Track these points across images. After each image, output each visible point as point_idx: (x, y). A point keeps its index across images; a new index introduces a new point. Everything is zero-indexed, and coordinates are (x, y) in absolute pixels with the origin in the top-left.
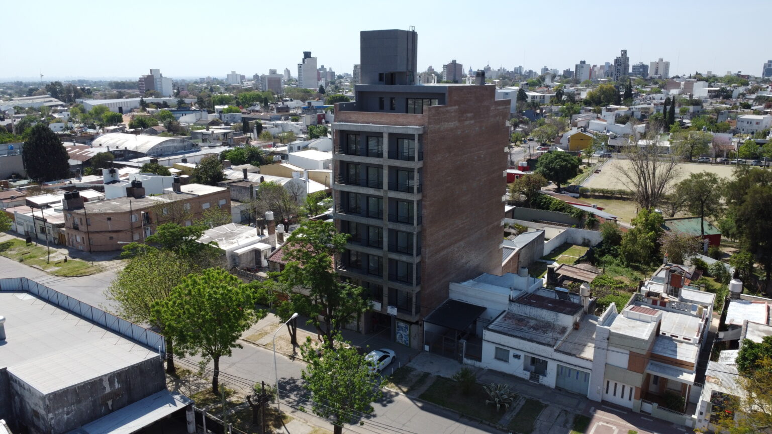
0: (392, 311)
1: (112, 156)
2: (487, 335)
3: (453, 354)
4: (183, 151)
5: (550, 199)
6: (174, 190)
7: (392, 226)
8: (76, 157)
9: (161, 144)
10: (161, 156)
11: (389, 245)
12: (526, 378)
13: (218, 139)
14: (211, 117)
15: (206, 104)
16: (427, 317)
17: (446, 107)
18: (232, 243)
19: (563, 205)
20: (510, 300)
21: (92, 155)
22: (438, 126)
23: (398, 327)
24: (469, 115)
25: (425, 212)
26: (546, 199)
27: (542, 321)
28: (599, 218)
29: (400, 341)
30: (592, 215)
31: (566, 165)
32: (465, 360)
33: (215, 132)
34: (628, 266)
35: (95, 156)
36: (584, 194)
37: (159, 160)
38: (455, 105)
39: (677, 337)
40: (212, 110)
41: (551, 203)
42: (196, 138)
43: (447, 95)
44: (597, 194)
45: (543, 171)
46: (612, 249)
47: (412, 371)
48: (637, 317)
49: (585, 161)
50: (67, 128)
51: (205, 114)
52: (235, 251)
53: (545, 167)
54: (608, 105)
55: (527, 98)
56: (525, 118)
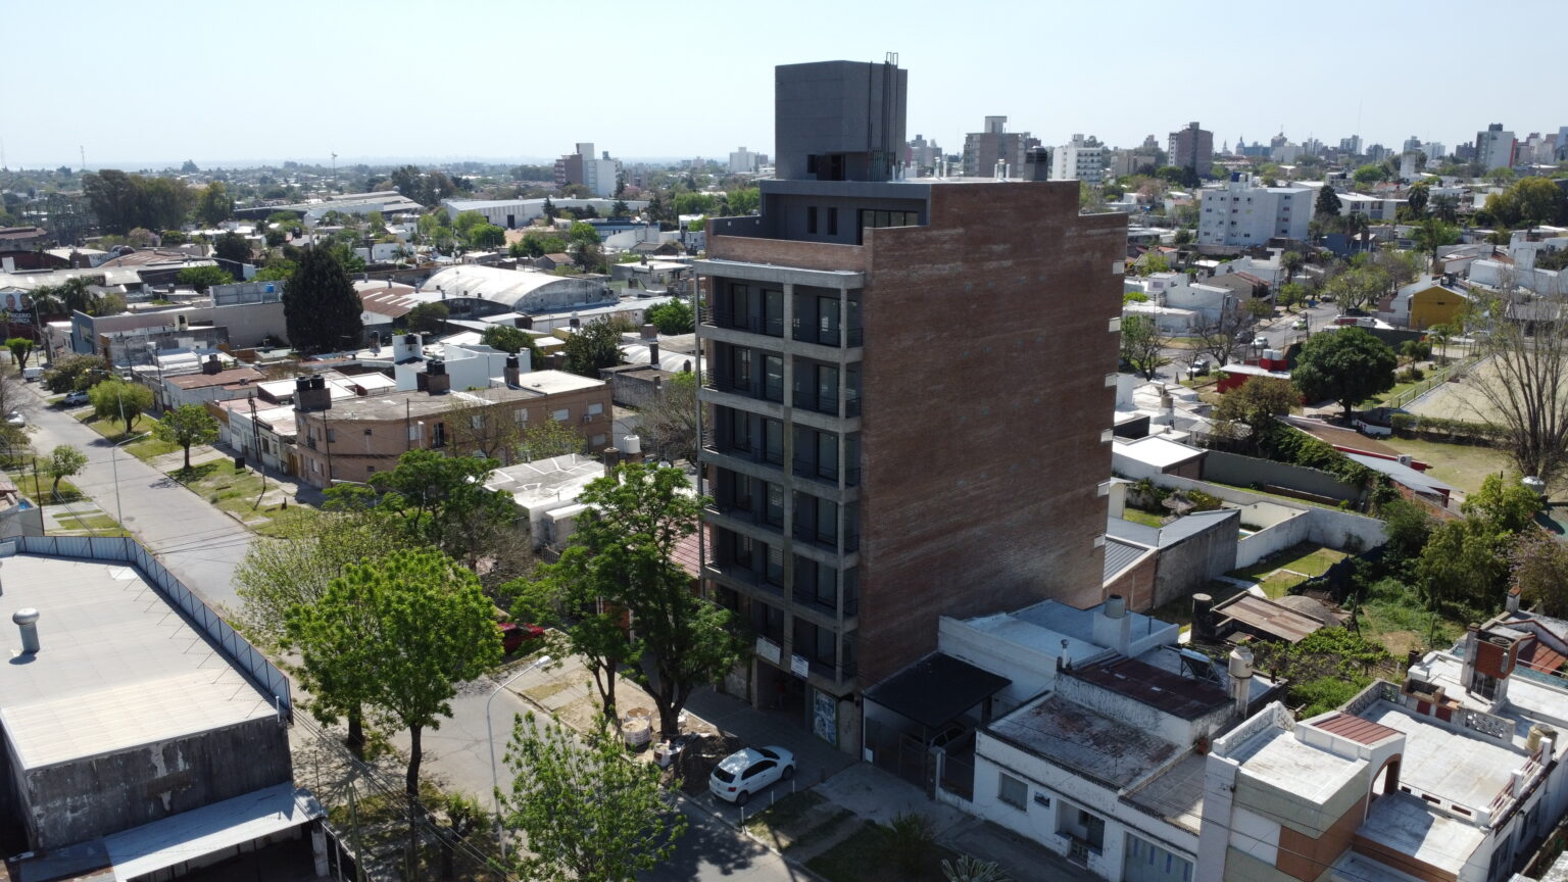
0: (800, 667)
1: (446, 310)
2: (985, 743)
3: (918, 776)
4: (584, 304)
5: (1301, 437)
6: (507, 381)
7: (798, 484)
8: (382, 309)
9: (542, 288)
10: (541, 311)
11: (794, 524)
12: (1061, 853)
13: (661, 282)
14: (665, 237)
15: (662, 214)
16: (871, 689)
17: (927, 230)
18: (550, 495)
19: (1326, 453)
20: (1060, 669)
21: (410, 307)
22: (902, 273)
23: (818, 702)
24: (998, 248)
25: (866, 459)
26: (1292, 436)
27: (1119, 725)
28: (1400, 489)
29: (821, 733)
30: (1387, 480)
31: (1365, 361)
32: (940, 793)
33: (655, 268)
34: (1431, 609)
35: (414, 309)
36: (1403, 428)
37: (534, 319)
38: (954, 226)
39: (1438, 802)
40: (673, 223)
41: (1300, 445)
42: (621, 279)
43: (929, 203)
44: (1433, 430)
45: (1309, 372)
46: (1404, 563)
47: (819, 802)
48: (1327, 744)
49: (1436, 351)
50: (400, 254)
51: (653, 231)
52: (549, 513)
53: (1315, 363)
54: (1536, 224)
55: (1341, 206)
56: (1324, 250)
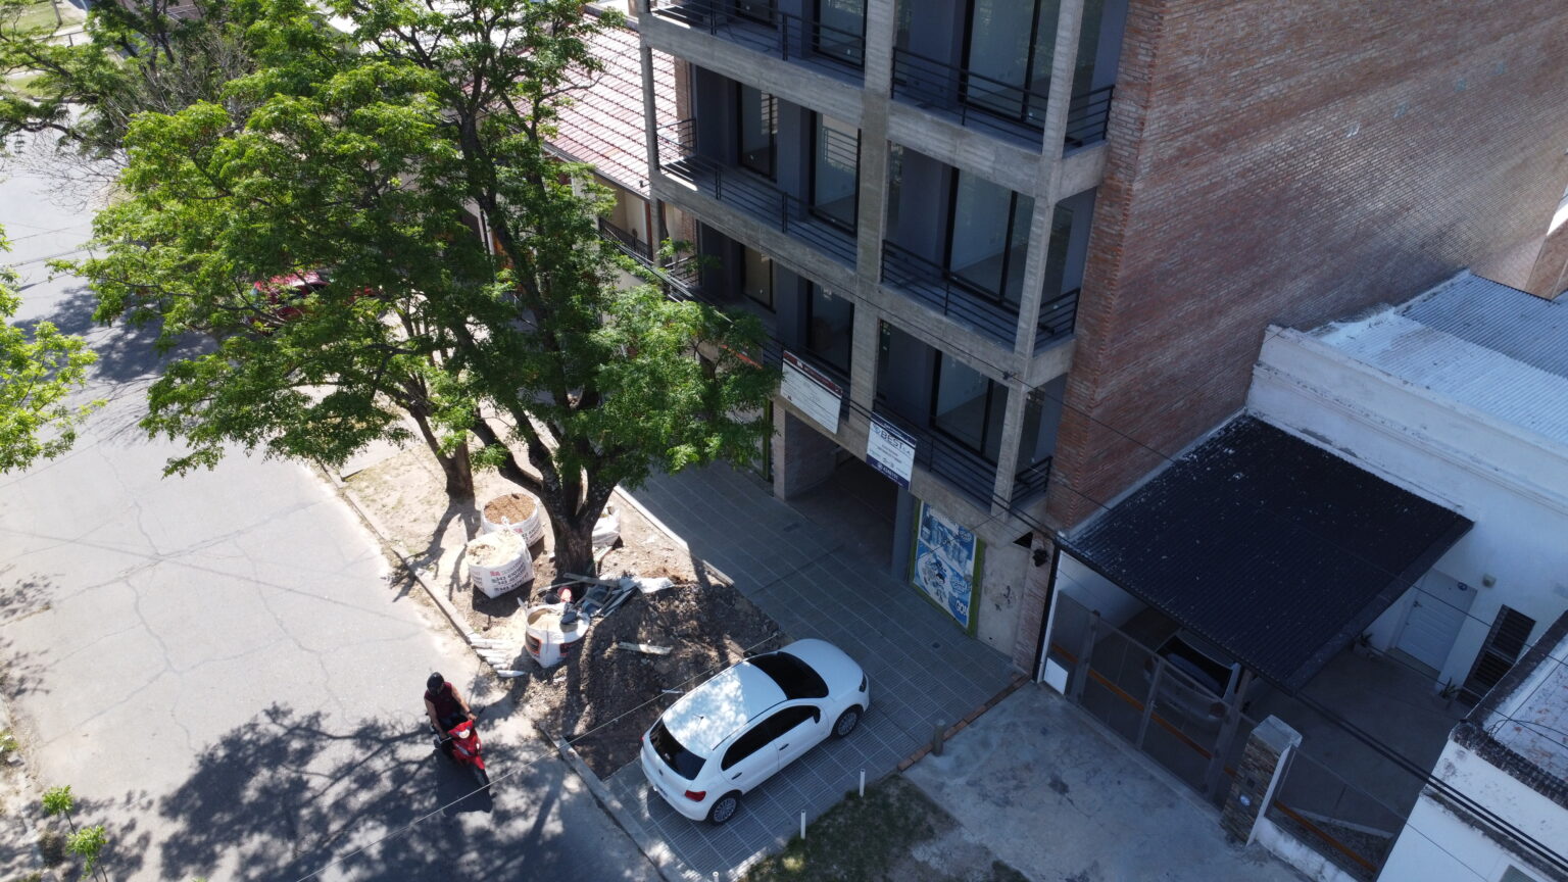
0: (894, 454)
11: (898, 50)
16: (1078, 530)
23: (928, 522)
29: (931, 591)
